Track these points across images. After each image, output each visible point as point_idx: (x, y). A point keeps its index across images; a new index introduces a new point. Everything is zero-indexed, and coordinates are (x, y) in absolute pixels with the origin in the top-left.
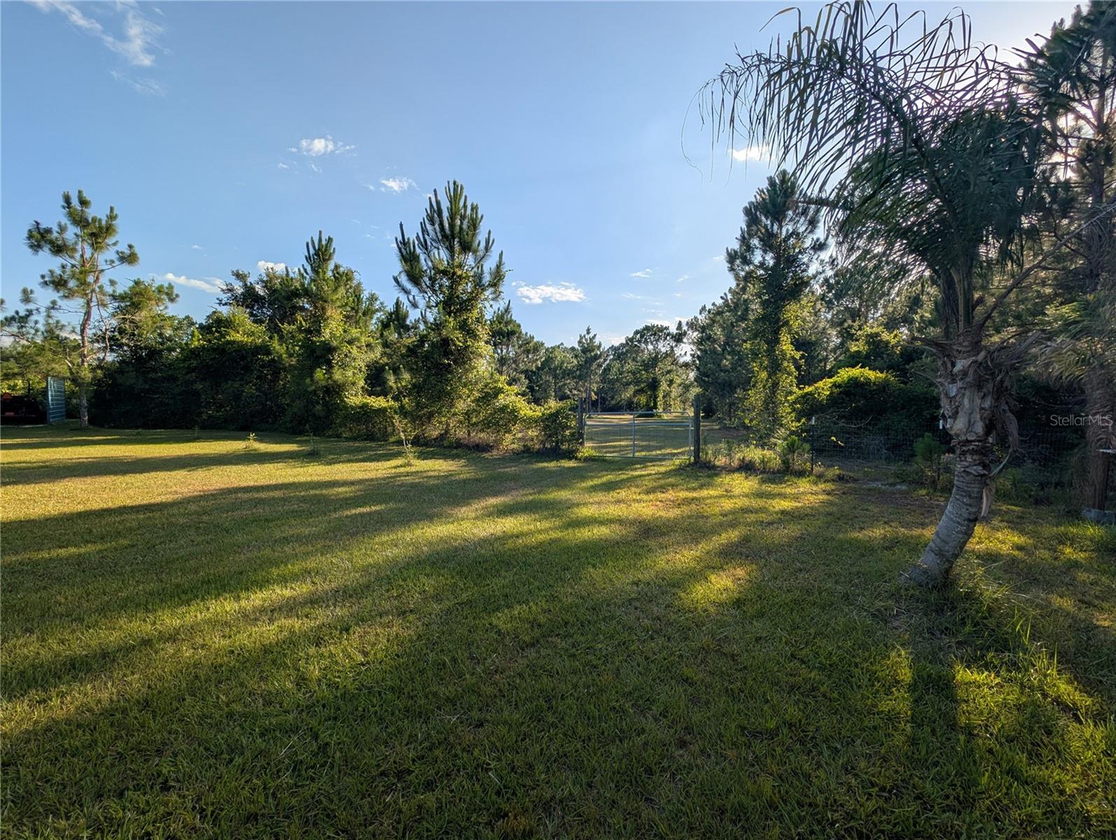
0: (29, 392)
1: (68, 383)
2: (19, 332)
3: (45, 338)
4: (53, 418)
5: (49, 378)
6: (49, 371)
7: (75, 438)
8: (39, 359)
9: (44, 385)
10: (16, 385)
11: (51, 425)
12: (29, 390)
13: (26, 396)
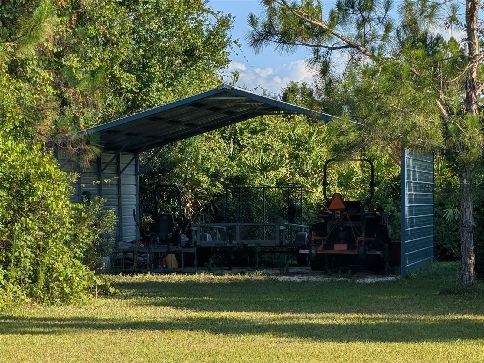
0: (371, 191)
1: (440, 163)
2: (359, 36)
3: (402, 44)
4: (413, 258)
5: (407, 152)
6: (407, 133)
7: (450, 317)
8: (392, 102)
9: (397, 172)
10: (351, 174)
11: (408, 277)
12: (372, 185)
13: (368, 202)
